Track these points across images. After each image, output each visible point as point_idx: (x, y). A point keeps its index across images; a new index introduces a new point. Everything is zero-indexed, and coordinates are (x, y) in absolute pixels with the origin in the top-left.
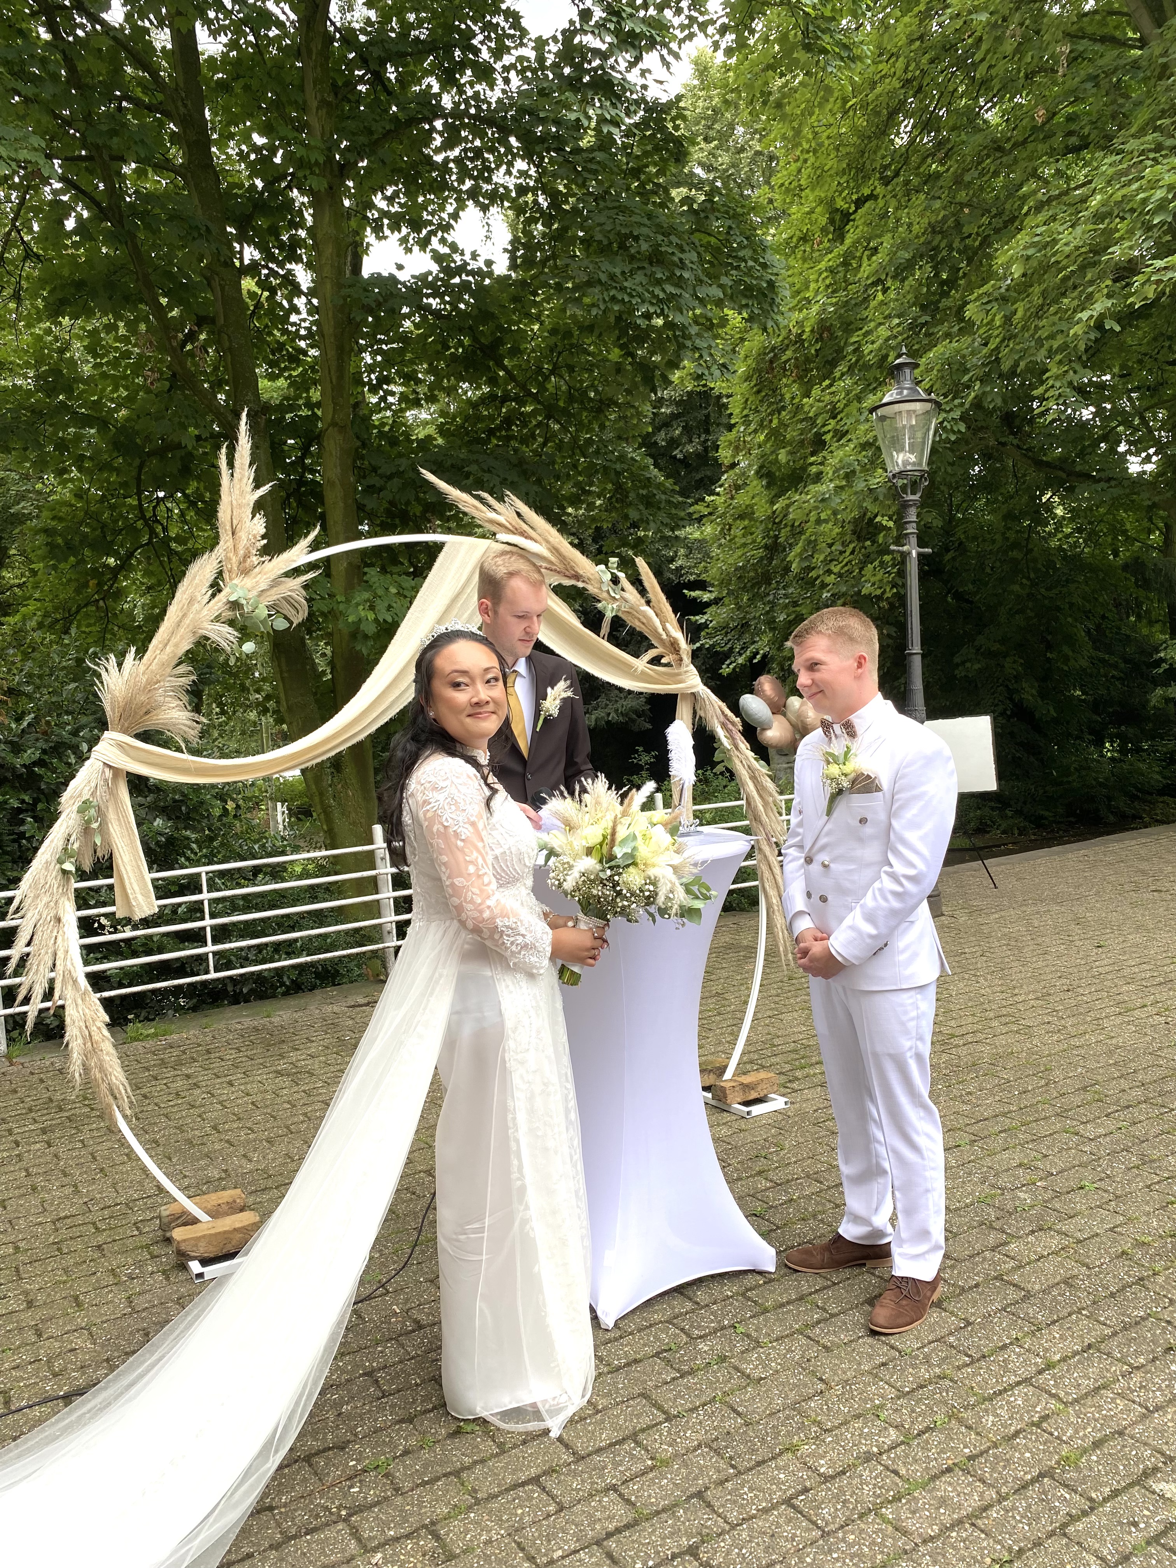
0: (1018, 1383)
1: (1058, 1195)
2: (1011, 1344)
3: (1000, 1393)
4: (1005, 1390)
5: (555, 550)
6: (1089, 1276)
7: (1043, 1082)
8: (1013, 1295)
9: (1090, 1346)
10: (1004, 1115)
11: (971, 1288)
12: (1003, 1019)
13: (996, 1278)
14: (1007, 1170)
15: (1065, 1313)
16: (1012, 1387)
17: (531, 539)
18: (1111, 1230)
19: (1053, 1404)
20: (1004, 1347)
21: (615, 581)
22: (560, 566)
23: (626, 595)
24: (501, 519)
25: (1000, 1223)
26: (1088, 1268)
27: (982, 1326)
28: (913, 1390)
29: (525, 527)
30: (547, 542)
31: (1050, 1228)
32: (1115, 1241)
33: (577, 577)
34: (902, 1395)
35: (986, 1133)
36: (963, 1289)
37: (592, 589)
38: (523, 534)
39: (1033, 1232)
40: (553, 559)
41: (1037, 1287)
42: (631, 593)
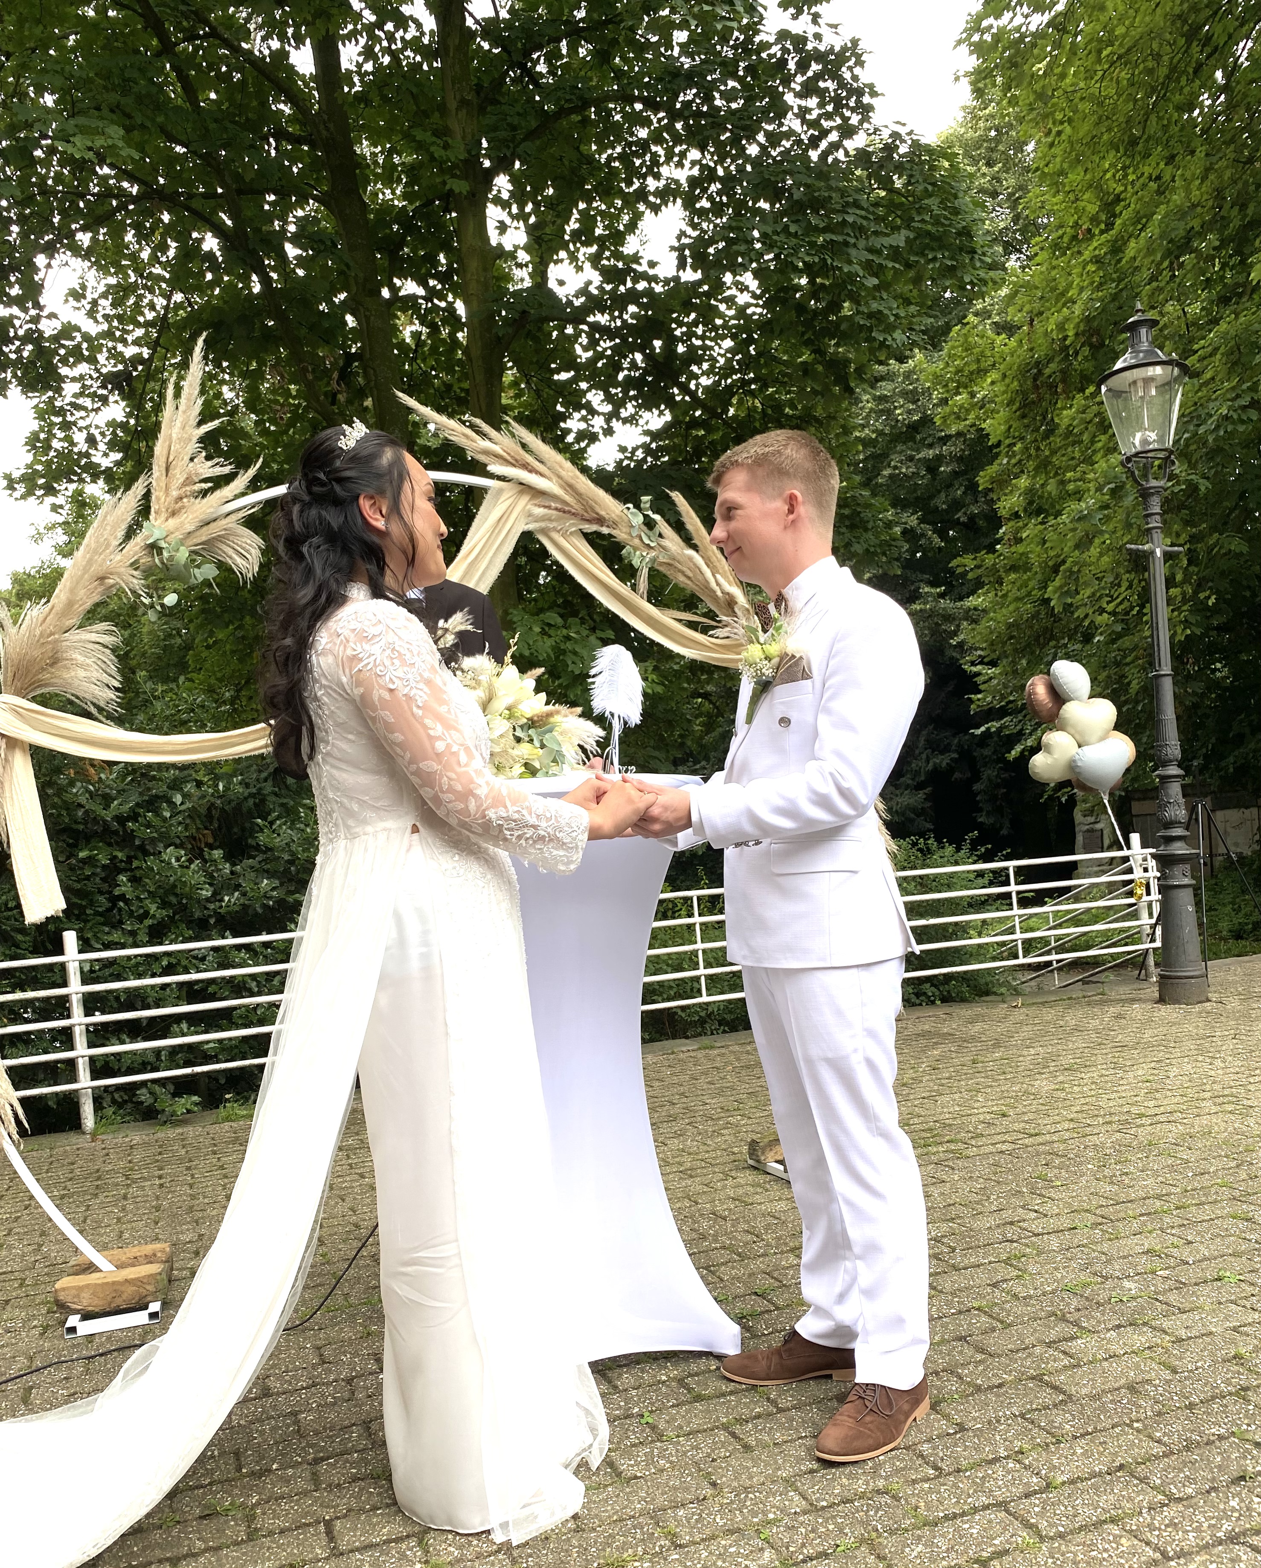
0: (986, 1507)
1: (1180, 1285)
2: (1007, 1457)
3: (955, 1516)
4: (963, 1514)
5: (569, 487)
6: (1168, 1382)
7: (1233, 1164)
8: (1046, 1397)
9: (1121, 1467)
10: (1159, 1197)
11: (990, 1388)
12: (1217, 1100)
13: (1033, 1378)
14: (1125, 1257)
15: (1108, 1423)
16: (975, 1510)
17: (537, 472)
18: (1235, 1329)
19: (1024, 1536)
20: (996, 1460)
21: (649, 524)
22: (576, 507)
23: (665, 543)
24: (497, 449)
25: (1077, 1315)
26: (1174, 1371)
27: (978, 1433)
28: (832, 1505)
29: (530, 459)
30: (559, 477)
31: (1145, 1324)
32: (1233, 1342)
33: (601, 521)
34: (813, 1509)
35: (1122, 1215)
36: (978, 1389)
37: (620, 535)
38: (526, 466)
39: (1119, 1326)
40: (567, 498)
41: (1084, 1391)
42: (672, 541)
